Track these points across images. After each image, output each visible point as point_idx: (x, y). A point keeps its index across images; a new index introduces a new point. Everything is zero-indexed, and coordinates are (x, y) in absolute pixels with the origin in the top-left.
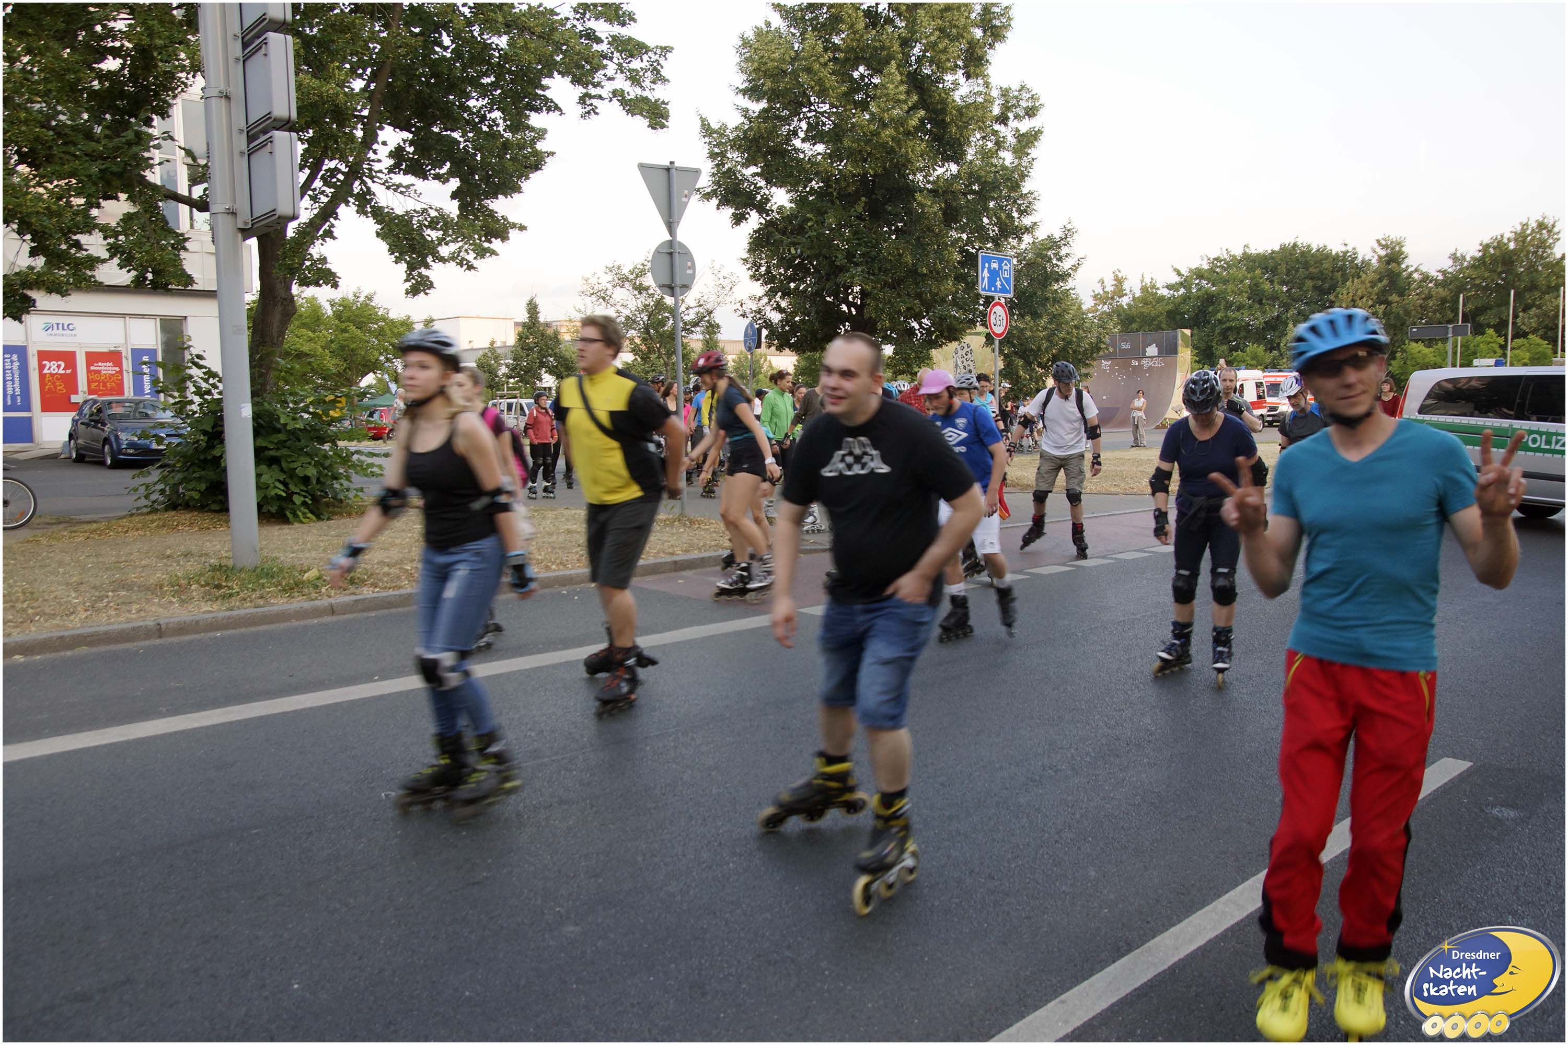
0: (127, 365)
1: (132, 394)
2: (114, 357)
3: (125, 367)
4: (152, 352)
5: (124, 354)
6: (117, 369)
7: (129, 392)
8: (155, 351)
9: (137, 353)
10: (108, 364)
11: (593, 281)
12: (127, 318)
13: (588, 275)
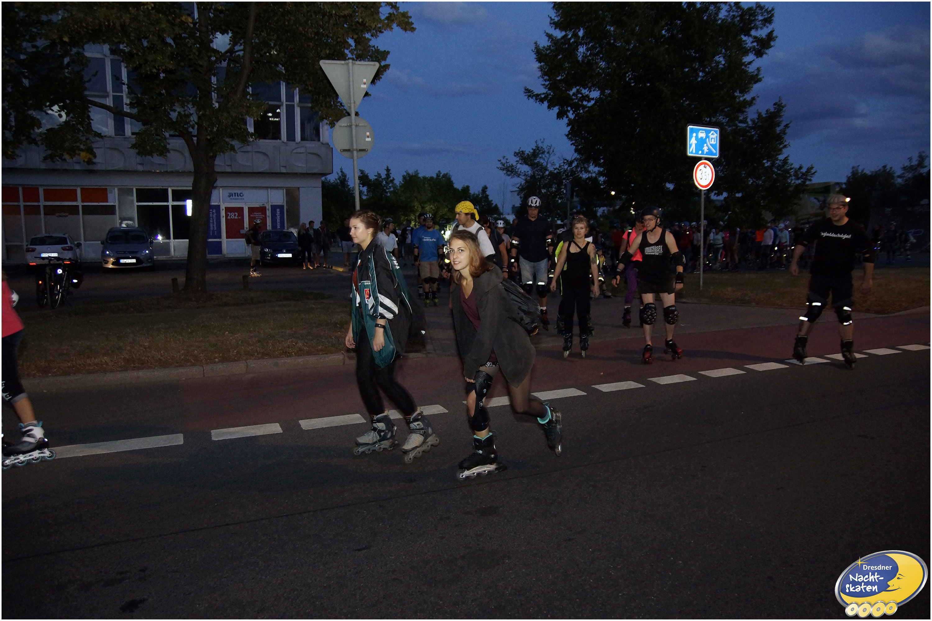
0: (269, 213)
1: (271, 229)
2: (262, 209)
3: (267, 214)
4: (281, 207)
5: (267, 208)
6: (264, 216)
7: (269, 227)
8: (283, 206)
9: (274, 208)
10: (259, 213)
11: (504, 161)
12: (269, 190)
13: (501, 159)
